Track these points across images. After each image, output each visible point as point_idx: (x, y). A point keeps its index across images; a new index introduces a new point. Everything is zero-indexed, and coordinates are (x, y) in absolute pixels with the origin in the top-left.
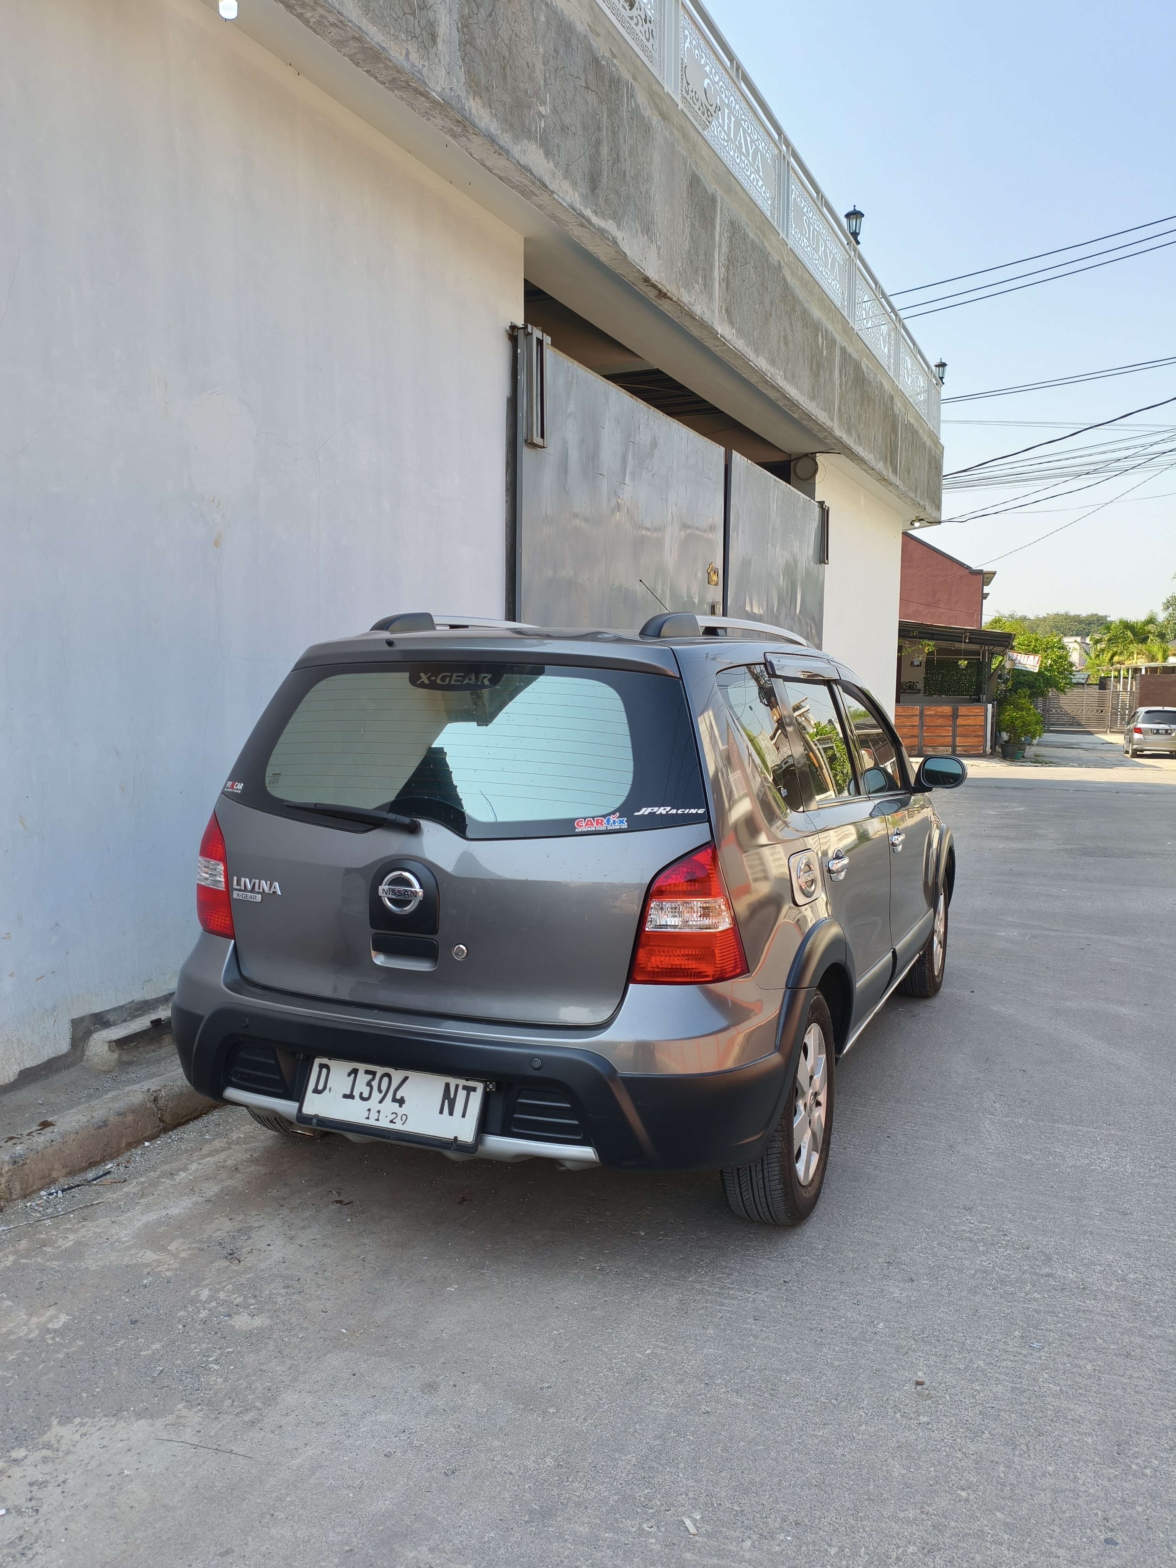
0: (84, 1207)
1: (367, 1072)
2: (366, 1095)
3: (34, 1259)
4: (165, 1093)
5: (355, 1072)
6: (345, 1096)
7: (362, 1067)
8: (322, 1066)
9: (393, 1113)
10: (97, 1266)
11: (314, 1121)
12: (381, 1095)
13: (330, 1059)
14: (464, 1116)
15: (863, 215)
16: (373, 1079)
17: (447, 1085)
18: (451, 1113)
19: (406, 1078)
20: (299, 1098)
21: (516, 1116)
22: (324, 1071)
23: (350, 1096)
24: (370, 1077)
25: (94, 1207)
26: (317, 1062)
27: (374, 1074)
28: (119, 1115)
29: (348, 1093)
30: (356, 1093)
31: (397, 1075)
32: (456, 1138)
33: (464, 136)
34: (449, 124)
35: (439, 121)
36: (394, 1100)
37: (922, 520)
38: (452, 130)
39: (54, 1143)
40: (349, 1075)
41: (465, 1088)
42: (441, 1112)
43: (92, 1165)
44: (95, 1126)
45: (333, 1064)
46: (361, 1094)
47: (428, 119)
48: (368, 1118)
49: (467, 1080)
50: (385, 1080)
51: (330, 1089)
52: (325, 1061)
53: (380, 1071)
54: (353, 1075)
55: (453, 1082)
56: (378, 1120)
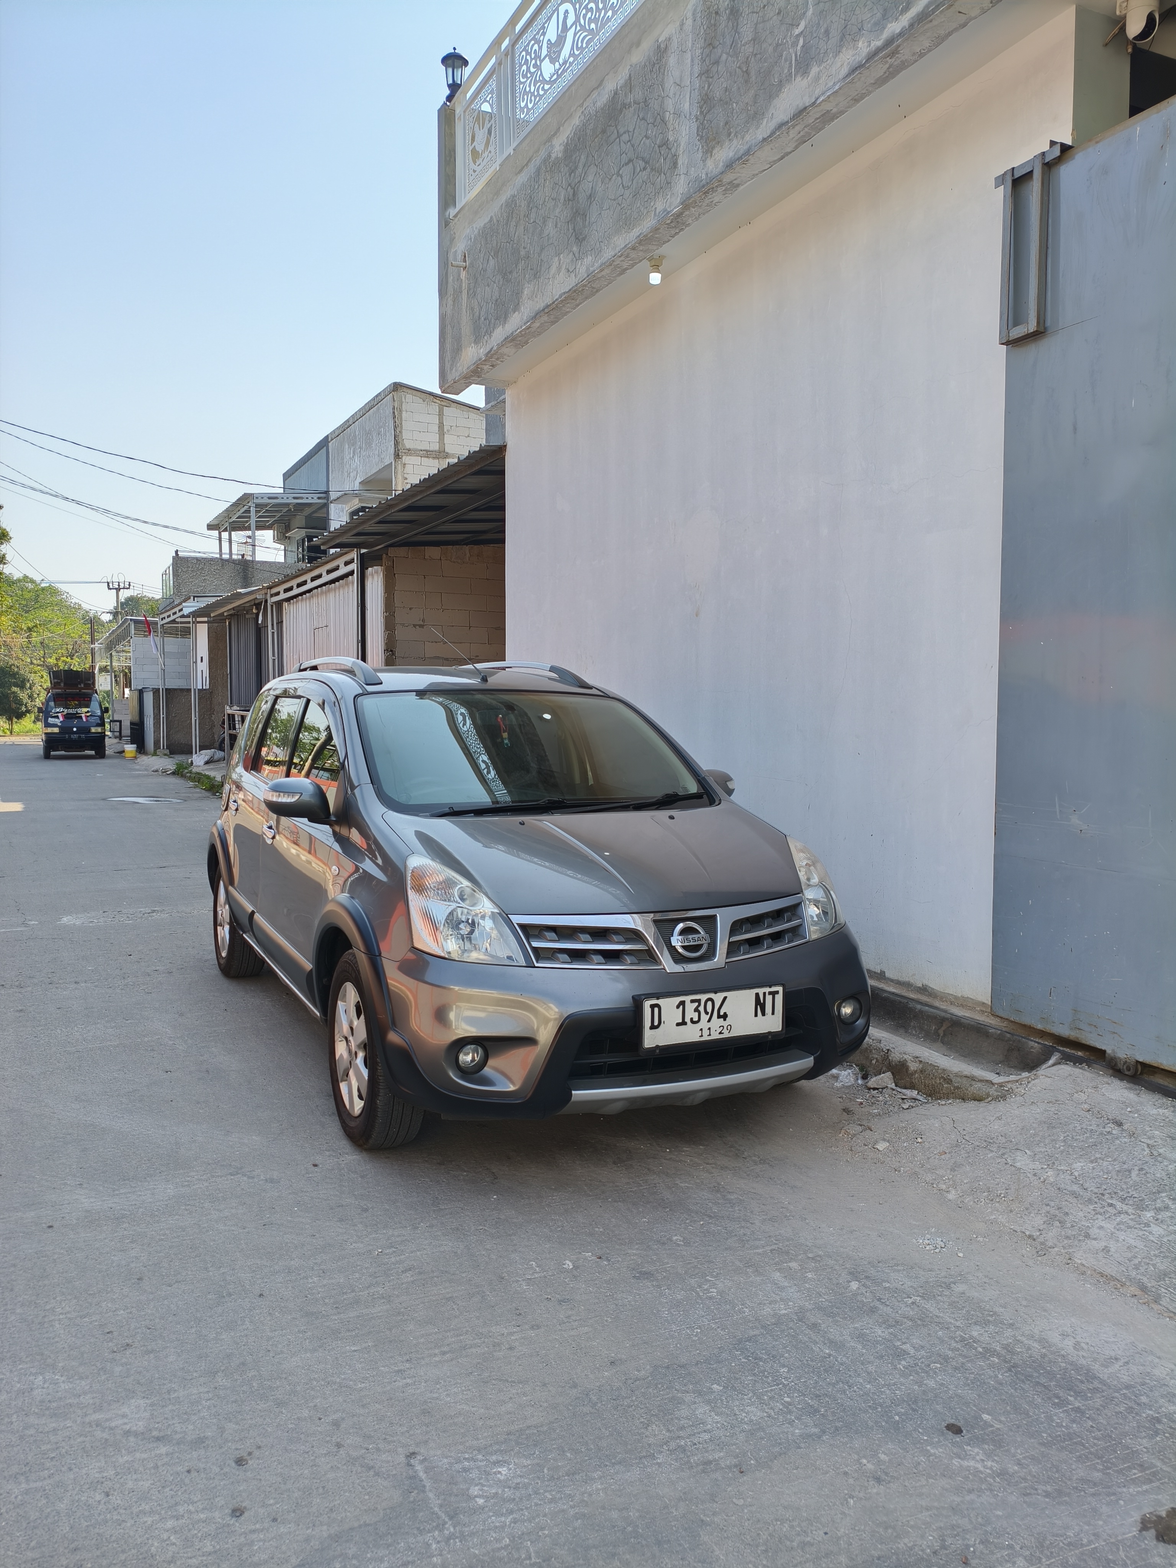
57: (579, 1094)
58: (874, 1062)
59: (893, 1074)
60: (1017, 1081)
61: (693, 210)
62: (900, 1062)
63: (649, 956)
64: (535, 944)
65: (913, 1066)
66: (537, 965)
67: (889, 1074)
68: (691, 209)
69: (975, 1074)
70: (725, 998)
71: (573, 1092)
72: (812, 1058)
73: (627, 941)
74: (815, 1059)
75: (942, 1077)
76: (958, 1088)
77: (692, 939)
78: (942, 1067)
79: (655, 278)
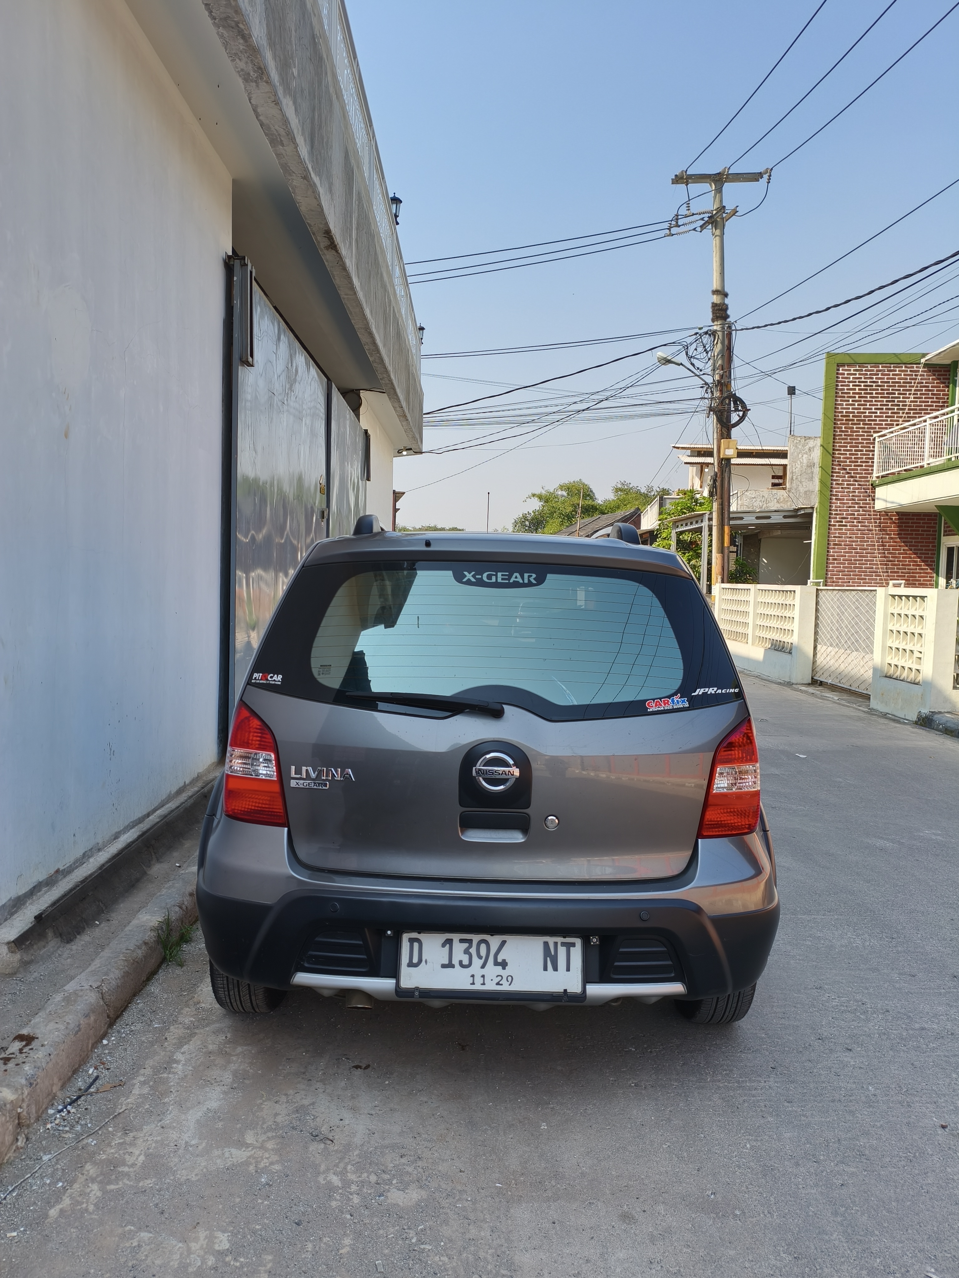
0: (113, 1118)
1: (462, 941)
2: (465, 962)
3: (120, 1183)
4: (107, 987)
5: (449, 942)
6: (444, 966)
7: (456, 937)
8: (412, 941)
9: (497, 976)
10: (196, 1175)
11: (417, 994)
12: (482, 961)
13: (419, 933)
14: (568, 969)
15: (401, 202)
16: (470, 946)
17: (546, 944)
18: (555, 969)
19: (504, 943)
20: (394, 973)
21: (616, 964)
22: (416, 945)
23: (450, 965)
24: (466, 945)
25: (122, 1116)
26: (406, 937)
27: (470, 941)
28: (86, 1017)
29: (447, 963)
30: (455, 961)
31: (495, 941)
32: (565, 990)
33: (256, 81)
34: (250, 68)
35: (241, 65)
36: (496, 963)
37: (411, 449)
38: (249, 74)
39: (52, 1056)
40: (443, 945)
41: (563, 944)
42: (545, 969)
43: (75, 1072)
44: (74, 1032)
45: (422, 936)
46: (461, 963)
47: (233, 60)
48: (473, 984)
49: (564, 937)
50: (483, 947)
51: (426, 962)
52: (414, 935)
53: (476, 938)
54: (448, 945)
55: (551, 940)
56: (484, 984)
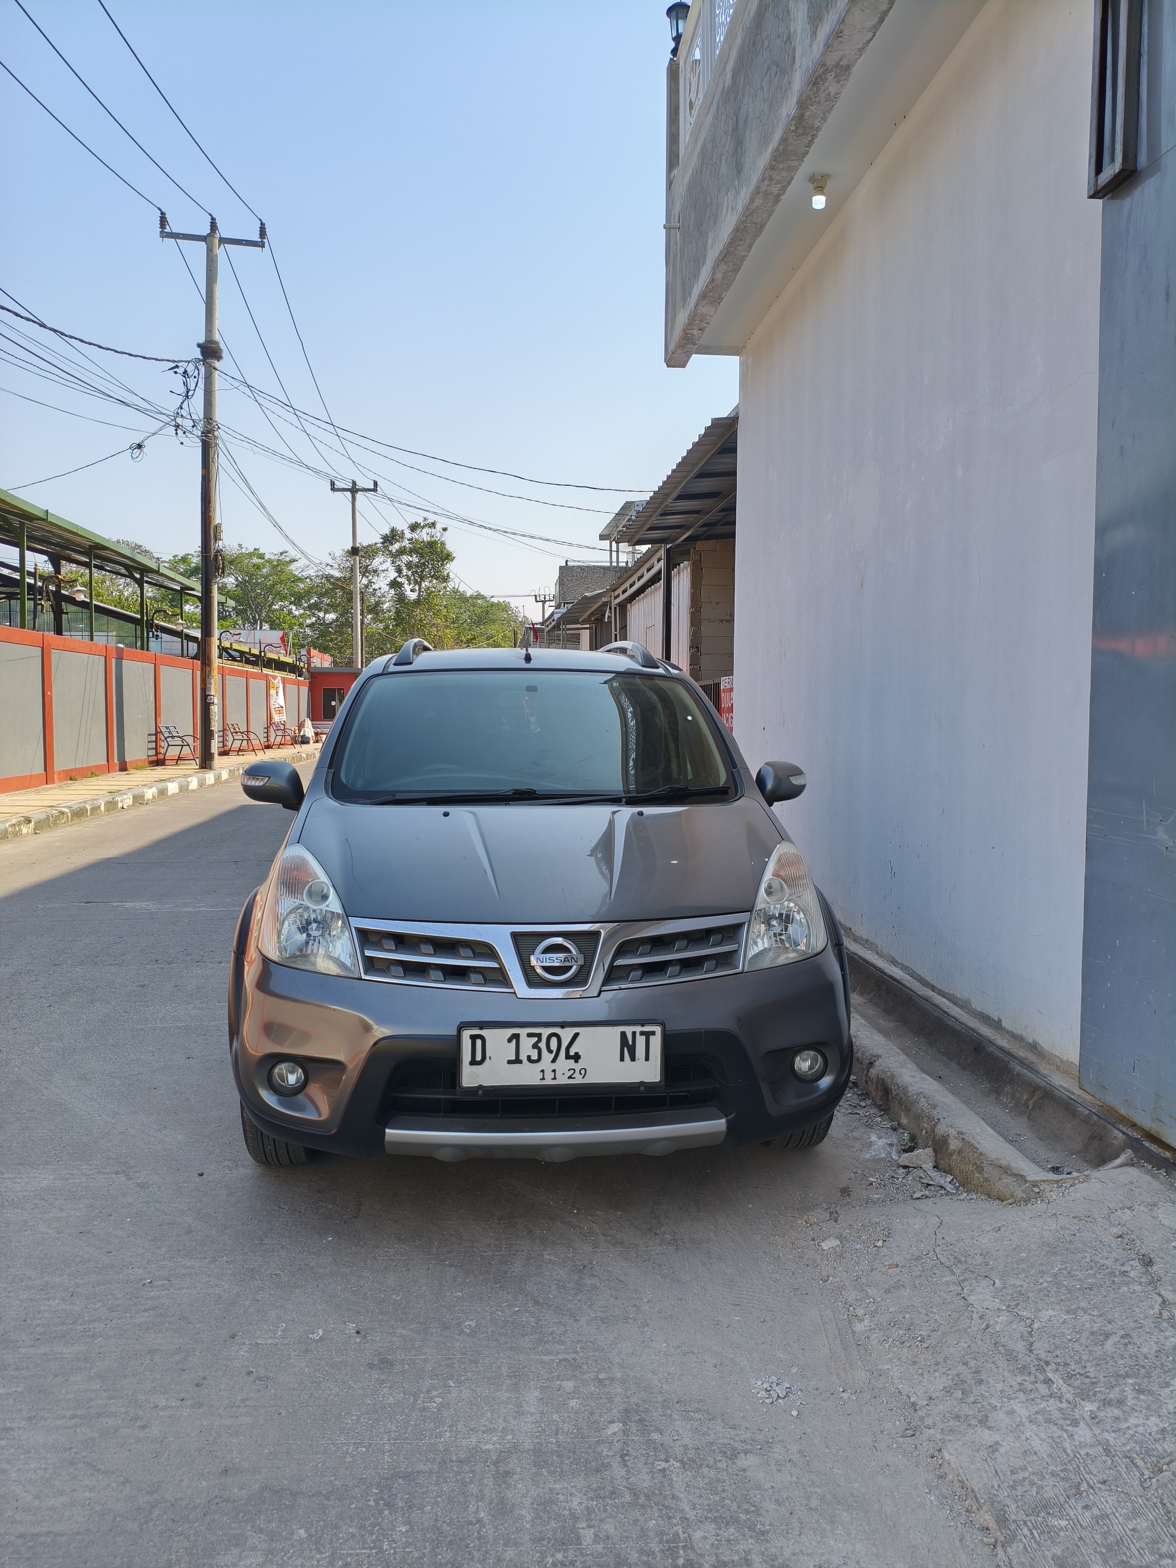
57: (391, 1133)
58: (924, 1132)
59: (935, 1151)
60: (1057, 1182)
61: (813, 108)
62: (943, 1136)
63: (500, 977)
64: (368, 953)
65: (954, 1144)
66: (364, 977)
67: (929, 1151)
68: (811, 107)
69: (1013, 1165)
70: (576, 1035)
71: (387, 1131)
72: (724, 1120)
73: (476, 956)
74: (727, 1121)
75: (976, 1163)
76: (986, 1180)
77: (556, 960)
78: (981, 1149)
79: (819, 202)
